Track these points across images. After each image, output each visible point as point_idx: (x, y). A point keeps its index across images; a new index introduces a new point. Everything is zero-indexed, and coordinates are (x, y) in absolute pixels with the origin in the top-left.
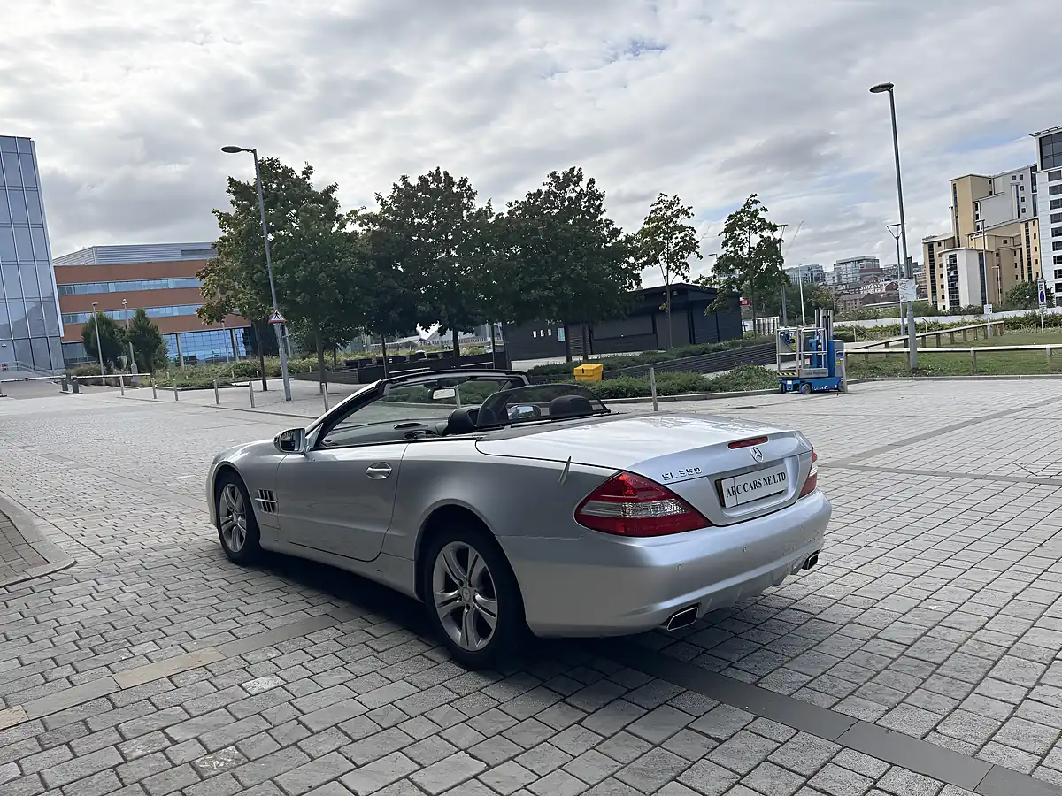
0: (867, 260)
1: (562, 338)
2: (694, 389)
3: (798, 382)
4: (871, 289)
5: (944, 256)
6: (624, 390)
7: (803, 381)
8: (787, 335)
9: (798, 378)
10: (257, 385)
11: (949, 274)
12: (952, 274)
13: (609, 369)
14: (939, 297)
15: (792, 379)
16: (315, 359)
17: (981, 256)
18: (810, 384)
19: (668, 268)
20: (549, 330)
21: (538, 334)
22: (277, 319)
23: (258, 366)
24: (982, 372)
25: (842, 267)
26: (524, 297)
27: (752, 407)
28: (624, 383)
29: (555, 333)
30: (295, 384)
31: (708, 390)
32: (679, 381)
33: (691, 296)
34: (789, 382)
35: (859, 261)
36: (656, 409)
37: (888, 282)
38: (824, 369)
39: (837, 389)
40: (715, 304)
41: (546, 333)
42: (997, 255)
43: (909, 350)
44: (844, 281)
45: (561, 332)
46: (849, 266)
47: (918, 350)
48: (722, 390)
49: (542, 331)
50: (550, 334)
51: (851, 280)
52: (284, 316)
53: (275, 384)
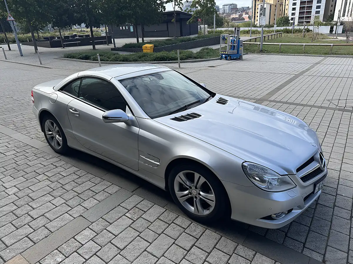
0: (234, 5)
1: (132, 30)
2: (191, 57)
3: (227, 56)
4: (234, 16)
5: (259, 5)
6: (166, 58)
7: (228, 55)
8: (224, 37)
9: (227, 54)
10: (5, 47)
11: (260, 12)
12: (261, 12)
13: (156, 47)
14: (256, 20)
15: (225, 54)
16: (30, 35)
17: (271, 6)
18: (231, 56)
19: (175, 4)
20: (127, 27)
21: (122, 28)
22: (10, 19)
23: (4, 37)
24: (282, 52)
25: (226, 7)
26: (120, 13)
27: (214, 67)
28: (165, 55)
29: (129, 28)
30: (24, 47)
31: (195, 58)
32: (185, 54)
33: (182, 17)
34: (224, 56)
35: (231, 5)
36: (179, 67)
37: (240, 14)
38: (235, 51)
39: (239, 58)
40: (191, 20)
41: (125, 28)
42: (276, 6)
43: (260, 43)
44: (225, 12)
45: (132, 28)
46: (228, 6)
47: (263, 43)
48: (201, 58)
49: (124, 27)
50: (127, 28)
51: (228, 12)
52: (14, 17)
53: (14, 46)
